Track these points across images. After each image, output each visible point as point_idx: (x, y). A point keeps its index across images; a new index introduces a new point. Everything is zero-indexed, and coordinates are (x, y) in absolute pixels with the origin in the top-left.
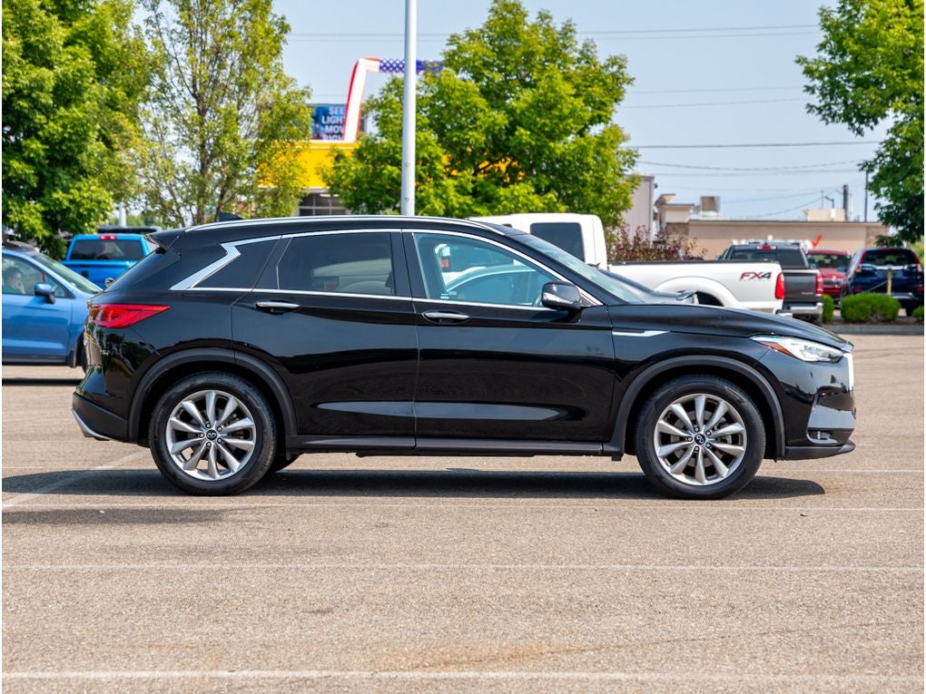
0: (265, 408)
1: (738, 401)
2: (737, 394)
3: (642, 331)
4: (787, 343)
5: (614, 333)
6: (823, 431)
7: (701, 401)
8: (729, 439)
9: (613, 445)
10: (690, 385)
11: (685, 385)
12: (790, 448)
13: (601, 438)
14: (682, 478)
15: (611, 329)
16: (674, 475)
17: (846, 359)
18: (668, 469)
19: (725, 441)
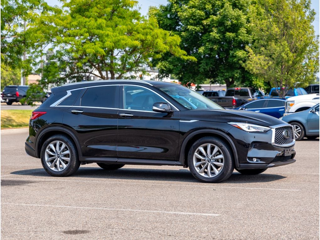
0: (73, 147)
1: (221, 146)
2: (221, 144)
3: (190, 120)
4: (241, 125)
5: (180, 121)
6: (257, 158)
7: (209, 146)
8: (220, 160)
9: (180, 162)
10: (205, 140)
11: (203, 140)
12: (241, 164)
13: (176, 159)
14: (203, 175)
15: (179, 119)
16: (200, 174)
17: (272, 131)
18: (198, 171)
19: (218, 161)
